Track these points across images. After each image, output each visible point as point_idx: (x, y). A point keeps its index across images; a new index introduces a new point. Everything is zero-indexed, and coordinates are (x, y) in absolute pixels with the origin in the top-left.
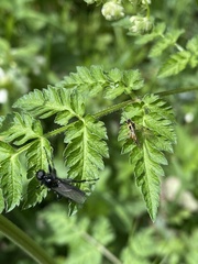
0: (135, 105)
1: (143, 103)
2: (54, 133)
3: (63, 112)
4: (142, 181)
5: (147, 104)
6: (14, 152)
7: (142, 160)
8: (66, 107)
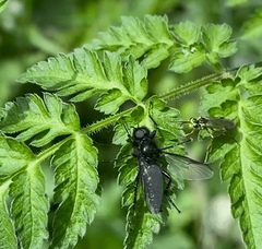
0: (225, 82)
1: (238, 80)
2: (97, 126)
3: (110, 92)
4: (239, 210)
5: (244, 82)
6: (33, 158)
7: (239, 174)
8: (114, 84)
